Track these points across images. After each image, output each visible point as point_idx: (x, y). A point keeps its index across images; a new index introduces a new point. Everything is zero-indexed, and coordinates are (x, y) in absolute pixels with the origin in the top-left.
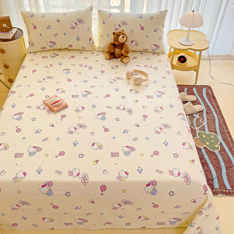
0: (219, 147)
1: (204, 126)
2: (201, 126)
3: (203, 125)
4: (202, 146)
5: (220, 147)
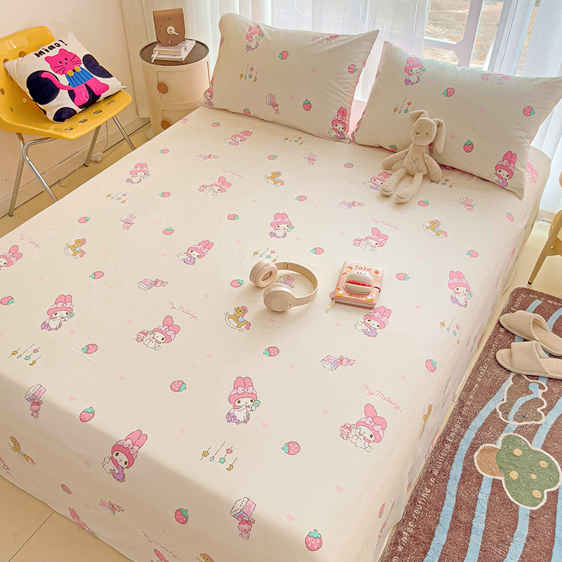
0: (541, 499)
1: (539, 426)
2: (529, 423)
3: (538, 423)
4: (492, 474)
5: (546, 503)
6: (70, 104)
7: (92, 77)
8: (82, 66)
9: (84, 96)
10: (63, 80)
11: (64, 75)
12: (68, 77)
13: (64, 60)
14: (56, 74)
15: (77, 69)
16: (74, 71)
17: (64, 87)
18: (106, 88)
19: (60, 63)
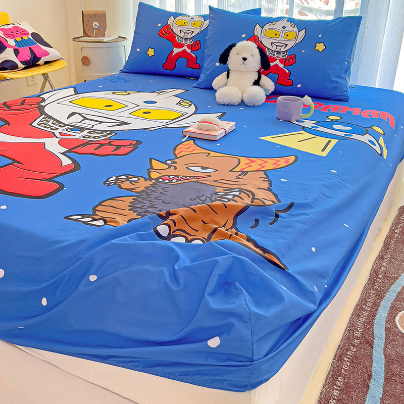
6: (14, 58)
7: (36, 44)
8: (30, 36)
9: (27, 56)
10: (11, 42)
11: (13, 40)
12: (16, 41)
13: (16, 32)
14: (6, 39)
15: (25, 38)
16: (22, 38)
17: (10, 47)
18: (47, 54)
19: (12, 32)
